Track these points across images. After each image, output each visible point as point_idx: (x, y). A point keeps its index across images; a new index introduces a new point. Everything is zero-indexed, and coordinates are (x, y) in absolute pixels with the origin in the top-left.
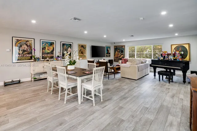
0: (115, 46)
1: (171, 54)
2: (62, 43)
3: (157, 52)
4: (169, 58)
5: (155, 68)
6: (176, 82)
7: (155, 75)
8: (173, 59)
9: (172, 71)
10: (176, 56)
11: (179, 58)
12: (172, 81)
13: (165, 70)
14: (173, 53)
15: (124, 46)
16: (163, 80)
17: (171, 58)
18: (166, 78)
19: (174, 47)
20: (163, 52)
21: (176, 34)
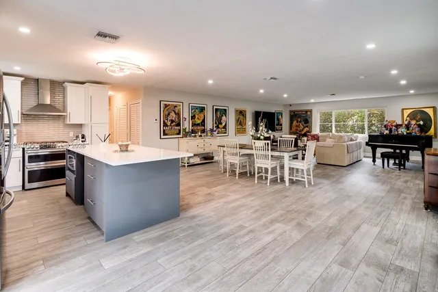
0: (291, 112)
1: (401, 125)
2: (215, 107)
3: (373, 122)
4: (400, 132)
5: (374, 149)
6: (410, 170)
7: (374, 161)
8: (405, 133)
9: (404, 152)
10: (411, 128)
11: (415, 131)
12: (404, 168)
13: (392, 151)
14: (406, 123)
15: (311, 111)
16: (388, 166)
17: (403, 131)
18: (395, 164)
19: (407, 113)
20: (389, 122)
21: (412, 92)
